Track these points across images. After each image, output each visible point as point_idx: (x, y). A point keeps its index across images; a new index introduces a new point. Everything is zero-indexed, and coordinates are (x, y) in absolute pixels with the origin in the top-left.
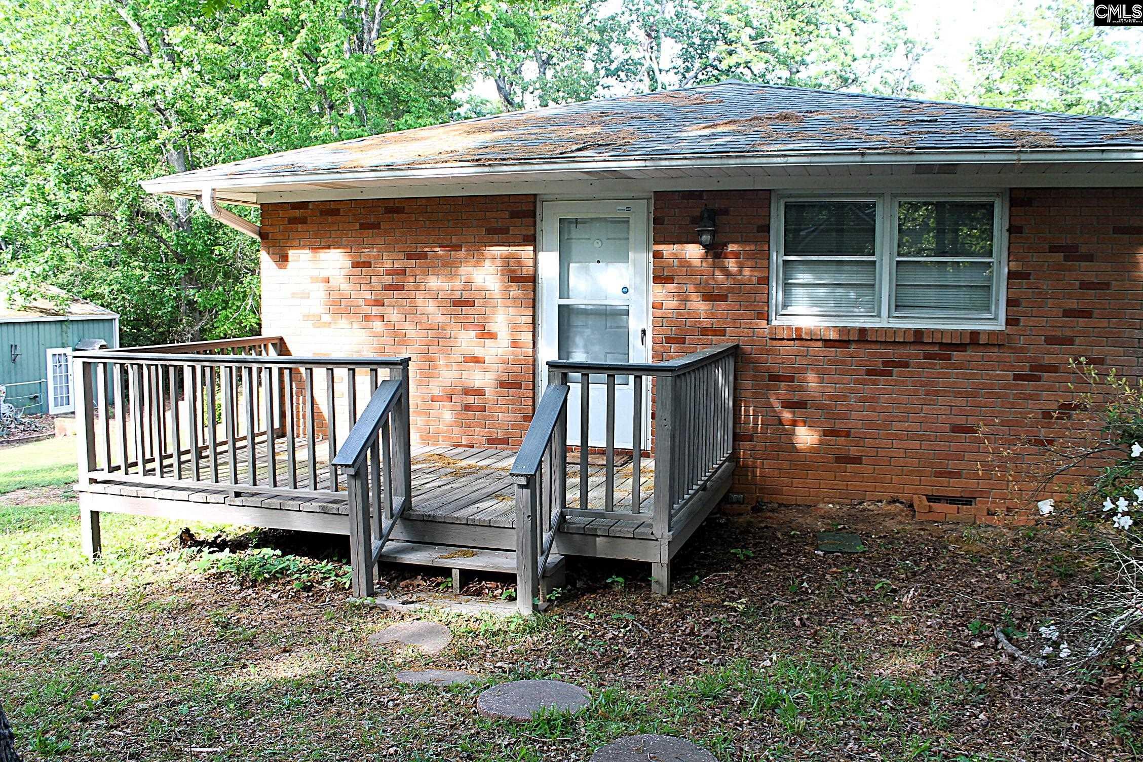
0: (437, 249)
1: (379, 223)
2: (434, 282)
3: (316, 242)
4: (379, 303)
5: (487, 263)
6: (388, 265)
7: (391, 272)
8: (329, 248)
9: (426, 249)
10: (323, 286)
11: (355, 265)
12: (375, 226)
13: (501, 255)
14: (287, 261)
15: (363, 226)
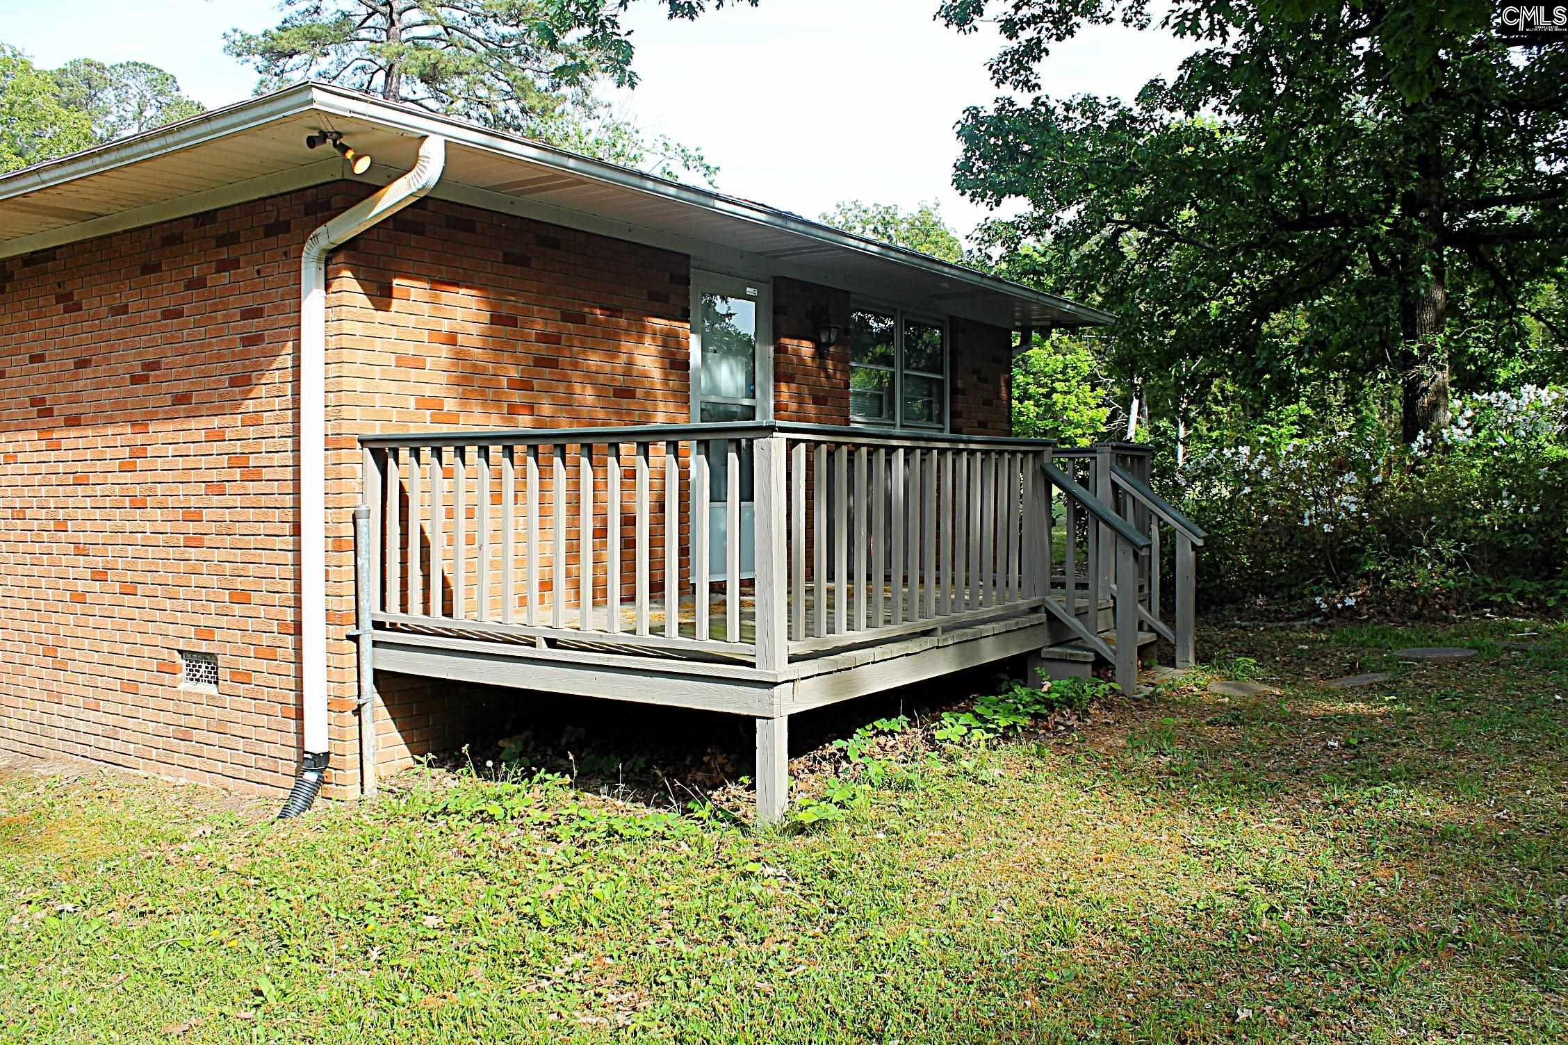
0: (598, 312)
1: (529, 259)
2: (594, 360)
3: (440, 271)
4: (525, 386)
5: (648, 340)
6: (539, 327)
7: (543, 338)
8: (457, 285)
9: (586, 310)
10: (445, 350)
11: (496, 320)
12: (523, 261)
13: (661, 330)
14: (390, 296)
15: (509, 259)
